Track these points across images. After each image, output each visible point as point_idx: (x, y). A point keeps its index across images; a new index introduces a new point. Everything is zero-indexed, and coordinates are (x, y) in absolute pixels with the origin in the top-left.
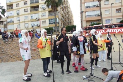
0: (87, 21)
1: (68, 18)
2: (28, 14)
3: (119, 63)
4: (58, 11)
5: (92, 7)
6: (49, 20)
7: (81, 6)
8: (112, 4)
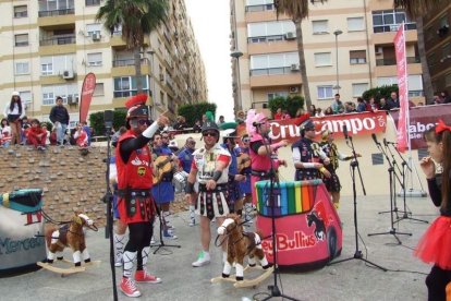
0: (255, 90)
1: (187, 77)
2: (31, 55)
3: (391, 233)
4: (149, 50)
5: (272, 39)
6: (117, 81)
7: (234, 35)
8: (336, 33)
